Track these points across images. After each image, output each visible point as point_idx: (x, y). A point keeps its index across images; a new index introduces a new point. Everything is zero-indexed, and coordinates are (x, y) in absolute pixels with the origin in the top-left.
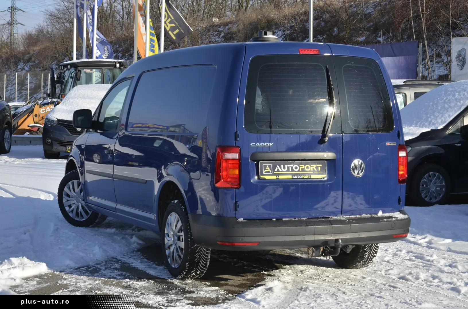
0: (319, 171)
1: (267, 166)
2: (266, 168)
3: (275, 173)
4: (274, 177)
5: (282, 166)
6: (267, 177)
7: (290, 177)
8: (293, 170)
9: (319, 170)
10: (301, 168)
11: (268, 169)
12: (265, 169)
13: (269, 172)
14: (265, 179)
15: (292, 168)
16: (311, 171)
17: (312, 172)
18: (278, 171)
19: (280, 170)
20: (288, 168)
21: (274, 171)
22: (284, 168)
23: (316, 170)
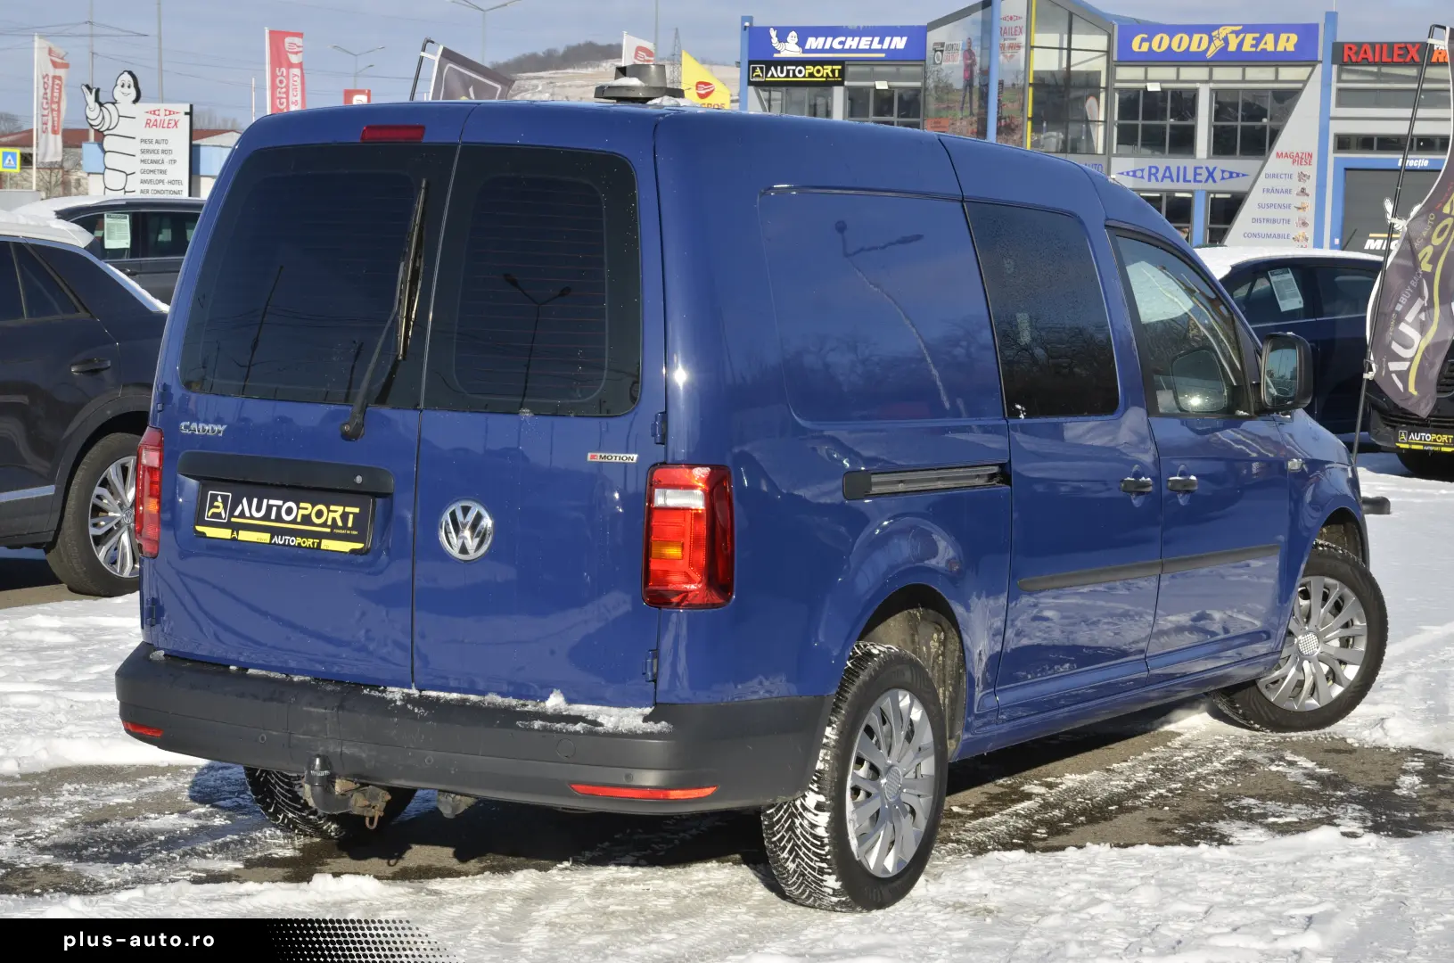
0: (349, 529)
1: (219, 498)
2: (216, 504)
3: (233, 520)
4: (225, 534)
5: (255, 500)
6: (211, 532)
7: (265, 537)
8: (279, 518)
9: (350, 525)
10: (302, 512)
11: (218, 507)
12: (212, 506)
13: (218, 515)
14: (203, 535)
15: (279, 508)
16: (328, 527)
17: (328, 530)
18: (242, 515)
19: (248, 514)
20: (269, 508)
21: (231, 515)
22: (259, 509)
23: (340, 524)
